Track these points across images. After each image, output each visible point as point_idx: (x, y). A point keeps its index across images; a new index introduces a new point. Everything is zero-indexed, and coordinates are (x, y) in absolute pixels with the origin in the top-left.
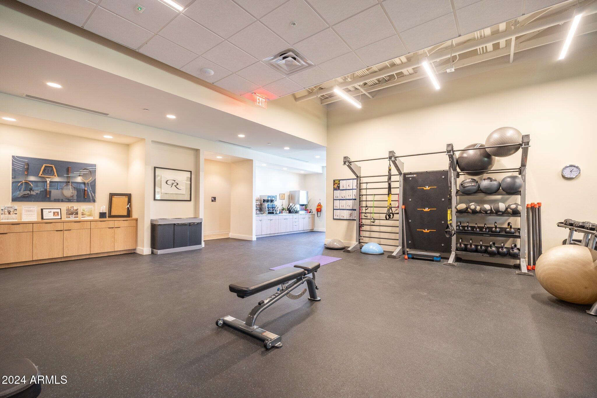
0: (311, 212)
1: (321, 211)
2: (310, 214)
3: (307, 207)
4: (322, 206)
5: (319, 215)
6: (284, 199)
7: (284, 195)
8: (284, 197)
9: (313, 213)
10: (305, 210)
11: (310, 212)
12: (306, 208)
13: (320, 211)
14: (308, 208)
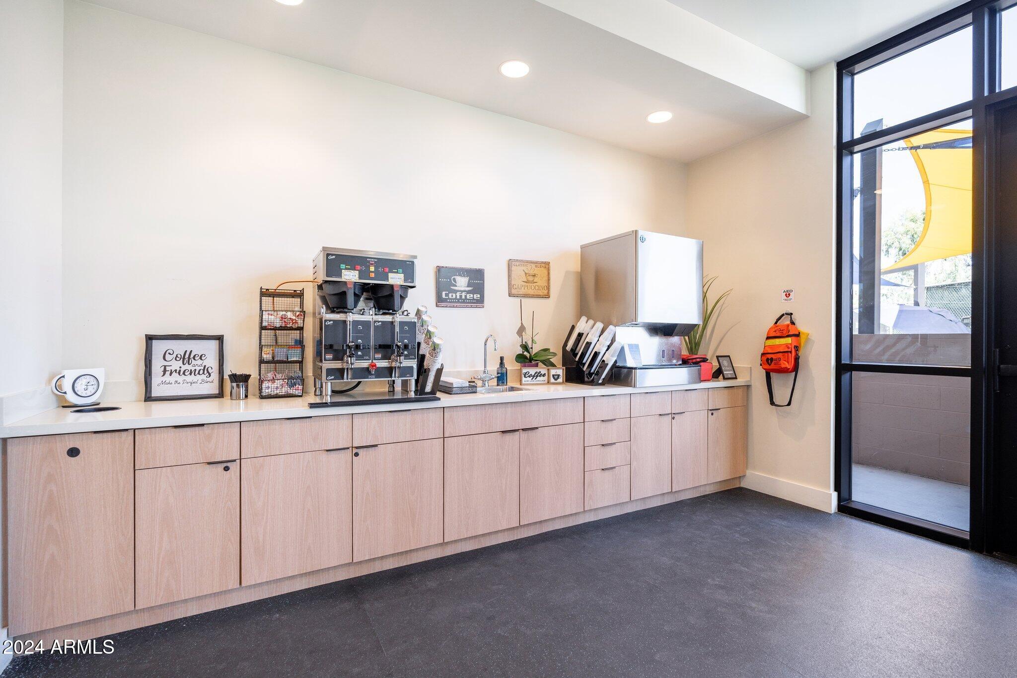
0: (728, 372)
1: (796, 369)
2: (721, 383)
3: (697, 345)
4: (803, 339)
5: (781, 395)
6: (547, 296)
7: (542, 272)
8: (541, 282)
9: (741, 381)
10: (685, 362)
11: (718, 374)
12: (694, 347)
13: (790, 366)
14: (709, 350)
